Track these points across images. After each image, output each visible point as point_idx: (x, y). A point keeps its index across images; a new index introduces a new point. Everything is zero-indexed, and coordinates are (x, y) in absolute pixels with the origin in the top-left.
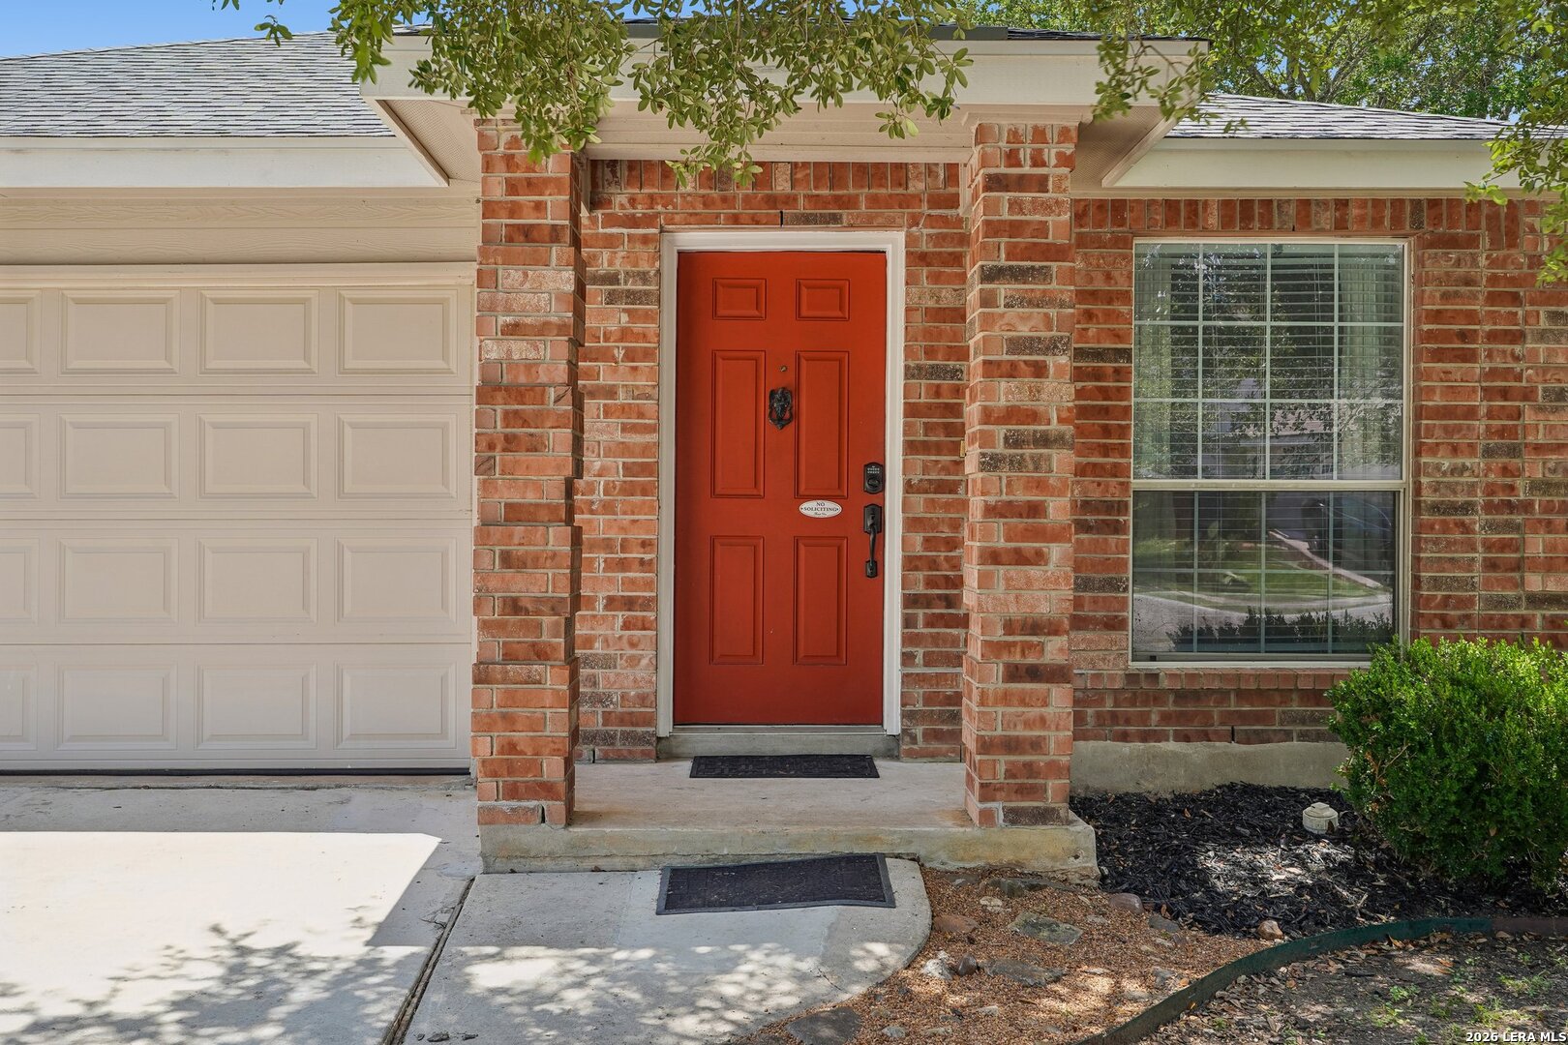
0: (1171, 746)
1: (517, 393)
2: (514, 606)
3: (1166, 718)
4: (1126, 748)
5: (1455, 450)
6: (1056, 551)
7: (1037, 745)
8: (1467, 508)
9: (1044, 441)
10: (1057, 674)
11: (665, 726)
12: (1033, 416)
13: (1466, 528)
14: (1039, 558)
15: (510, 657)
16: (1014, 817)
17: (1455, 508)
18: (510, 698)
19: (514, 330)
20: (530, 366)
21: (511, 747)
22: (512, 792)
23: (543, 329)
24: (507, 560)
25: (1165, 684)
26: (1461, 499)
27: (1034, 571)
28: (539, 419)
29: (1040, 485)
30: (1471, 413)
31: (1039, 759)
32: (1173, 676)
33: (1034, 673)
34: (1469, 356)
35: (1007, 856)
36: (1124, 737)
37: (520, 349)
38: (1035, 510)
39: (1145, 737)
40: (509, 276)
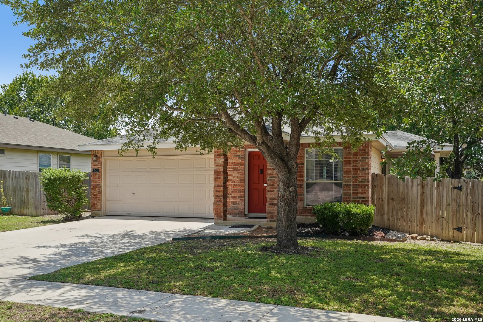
0: (309, 217)
1: (218, 172)
2: (218, 196)
3: (308, 213)
4: (303, 217)
5: (348, 177)
6: (275, 190)
7: (273, 213)
8: (350, 185)
9: (274, 177)
10: (275, 205)
11: (246, 213)
12: (273, 174)
13: (350, 188)
14: (273, 191)
15: (217, 202)
16: (271, 221)
17: (348, 185)
18: (217, 206)
19: (217, 165)
20: (219, 169)
21: (217, 212)
22: (218, 217)
23: (220, 165)
24: (217, 191)
25: (308, 209)
26: (349, 184)
27: (273, 193)
28: (220, 175)
29: (274, 182)
30: (350, 171)
31: (274, 215)
32: (309, 207)
33: (273, 204)
34: (350, 164)
35: (270, 226)
36: (303, 216)
37: (218, 167)
38: (273, 185)
39: (306, 216)
40: (217, 159)
